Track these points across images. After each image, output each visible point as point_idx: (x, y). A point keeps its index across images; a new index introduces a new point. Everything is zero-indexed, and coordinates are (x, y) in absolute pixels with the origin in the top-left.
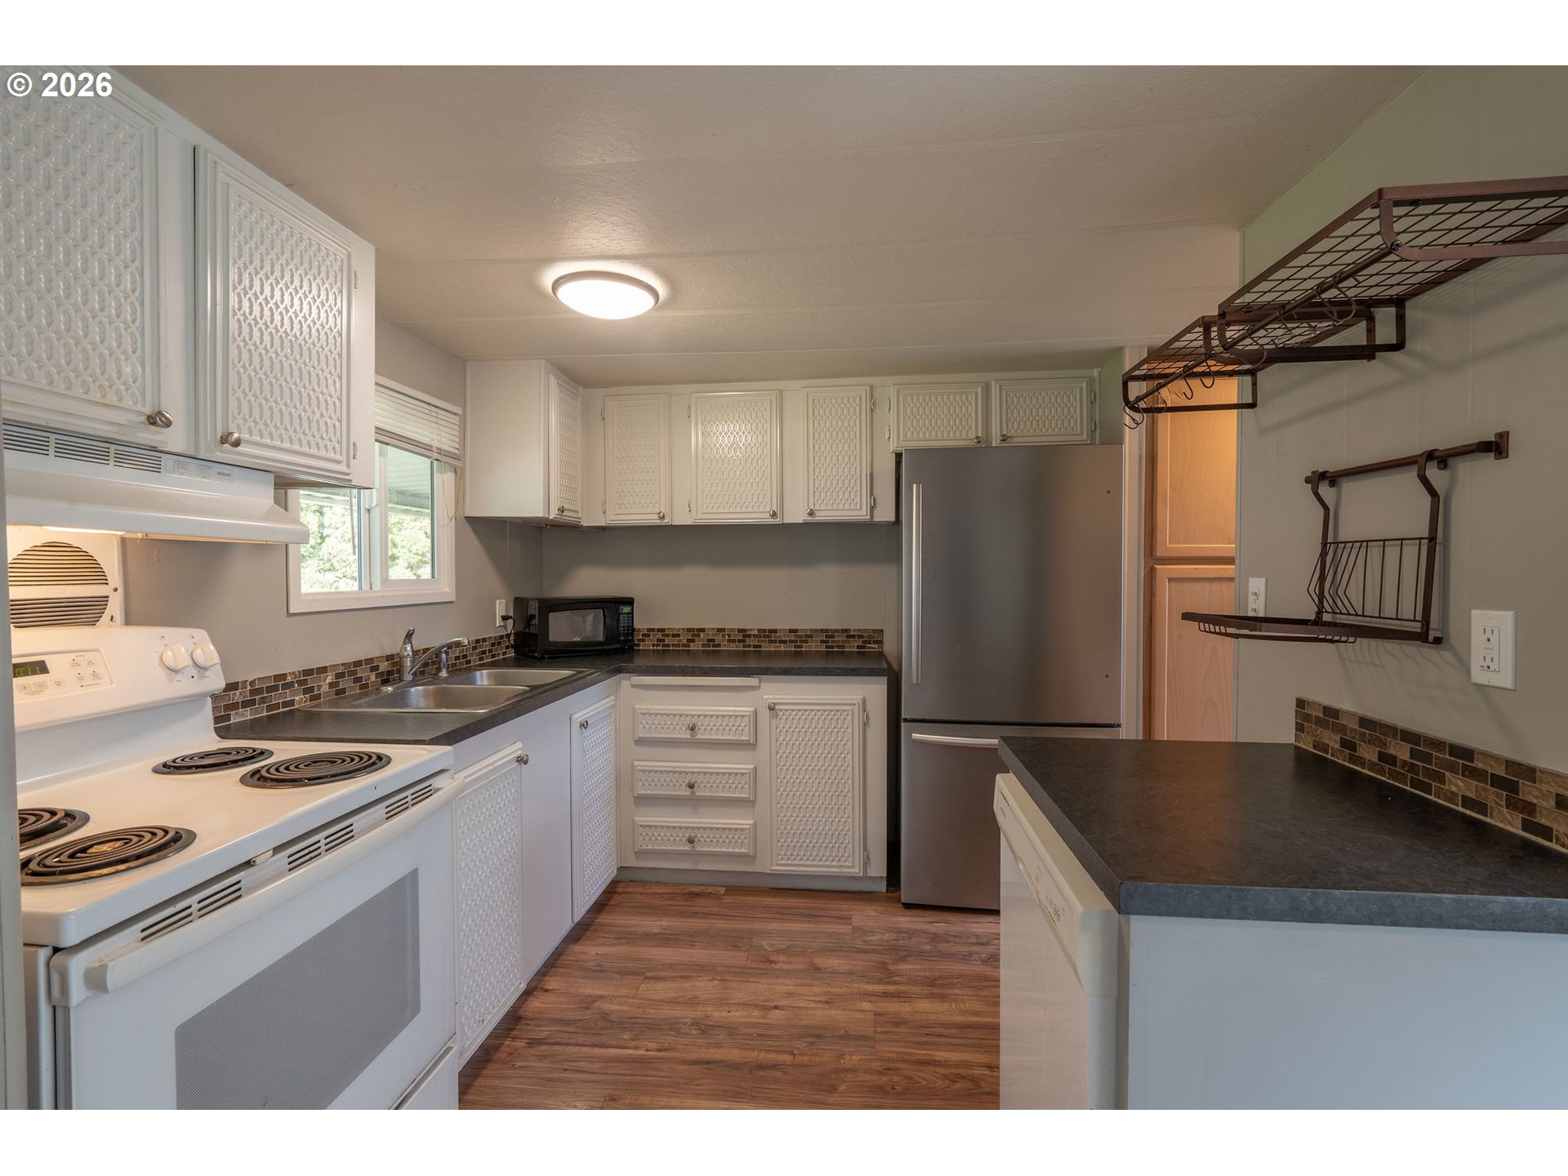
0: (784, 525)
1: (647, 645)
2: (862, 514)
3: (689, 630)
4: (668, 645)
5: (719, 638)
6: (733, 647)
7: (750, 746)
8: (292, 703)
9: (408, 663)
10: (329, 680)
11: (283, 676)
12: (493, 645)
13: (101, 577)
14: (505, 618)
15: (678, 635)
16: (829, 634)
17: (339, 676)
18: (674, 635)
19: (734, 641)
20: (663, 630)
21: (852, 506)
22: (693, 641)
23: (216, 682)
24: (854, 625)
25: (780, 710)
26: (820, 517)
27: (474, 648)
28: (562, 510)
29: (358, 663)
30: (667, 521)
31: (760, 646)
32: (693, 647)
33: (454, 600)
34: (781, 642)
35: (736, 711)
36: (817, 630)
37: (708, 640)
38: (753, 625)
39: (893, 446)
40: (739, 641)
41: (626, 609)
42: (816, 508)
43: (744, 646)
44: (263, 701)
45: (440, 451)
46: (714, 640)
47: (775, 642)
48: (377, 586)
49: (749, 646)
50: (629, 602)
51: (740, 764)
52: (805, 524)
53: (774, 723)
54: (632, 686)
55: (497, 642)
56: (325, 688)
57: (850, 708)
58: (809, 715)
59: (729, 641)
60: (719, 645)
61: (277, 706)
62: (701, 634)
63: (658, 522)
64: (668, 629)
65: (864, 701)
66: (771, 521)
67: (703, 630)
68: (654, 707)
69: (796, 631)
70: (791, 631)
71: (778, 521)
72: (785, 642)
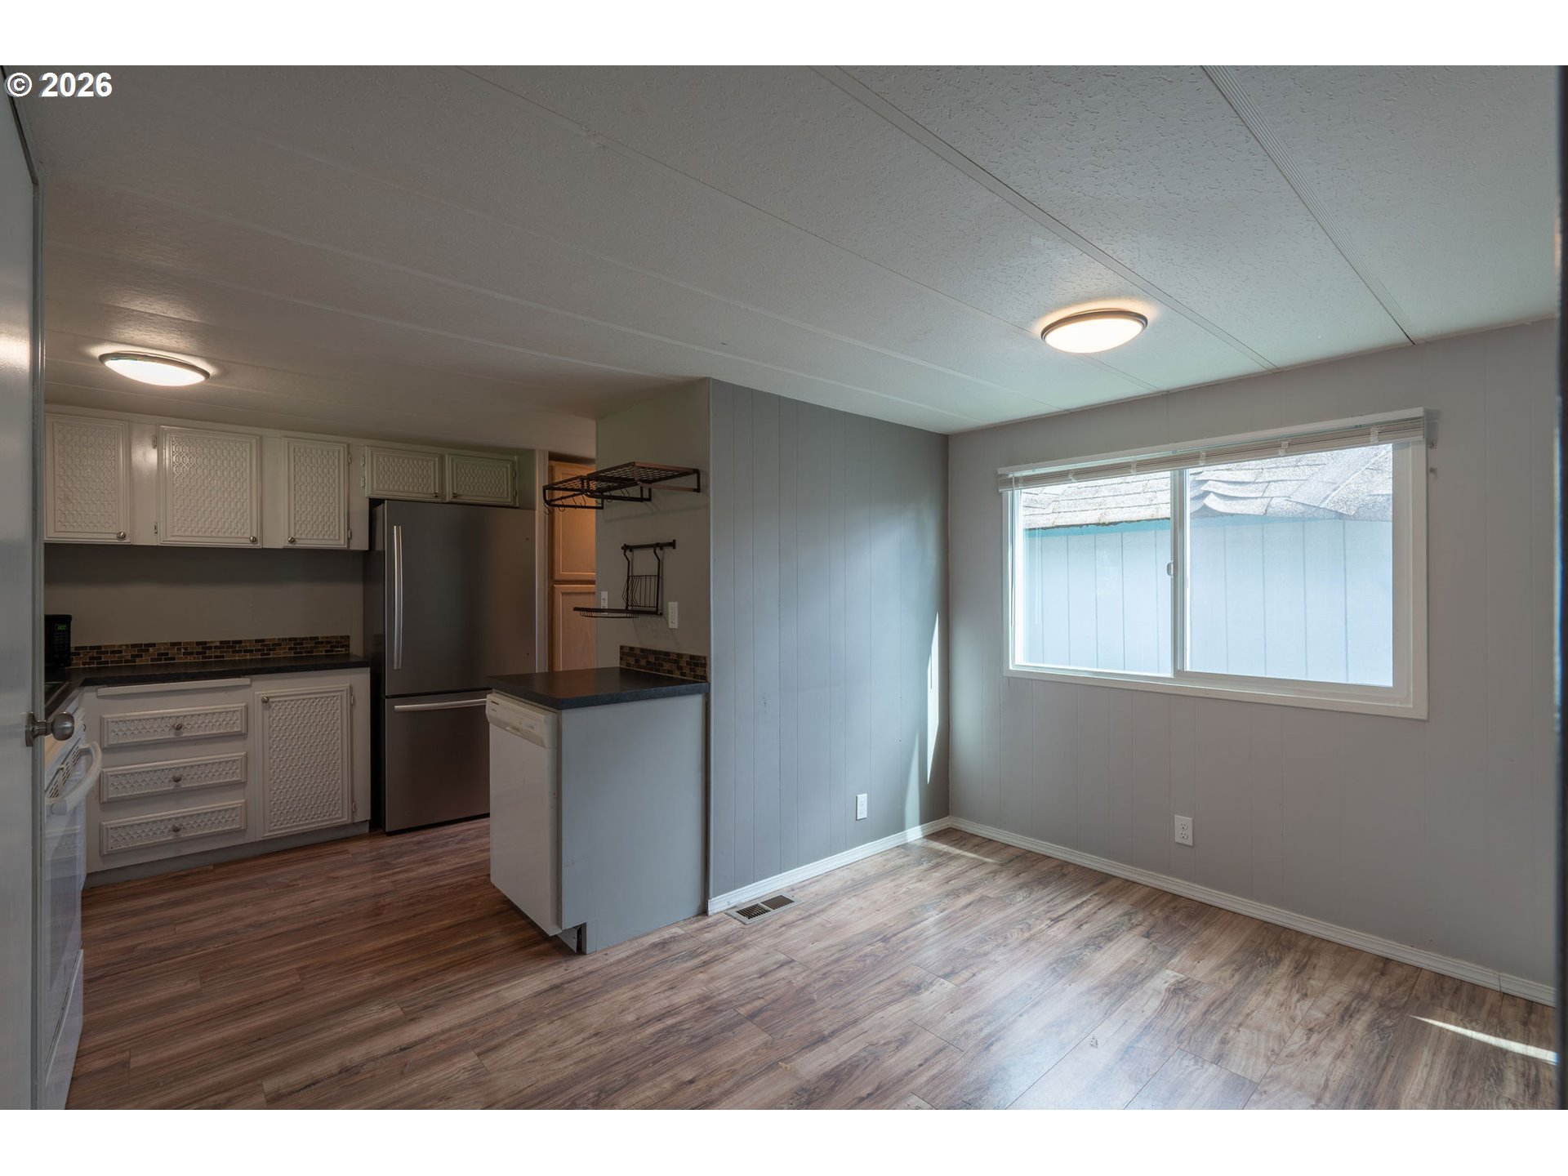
0: (263, 549)
2: (340, 543)
3: (133, 646)
5: (172, 652)
6: (190, 659)
7: (241, 736)
15: (120, 652)
16: (297, 642)
18: (112, 652)
19: (192, 653)
21: (331, 537)
22: (140, 656)
24: (322, 632)
25: (273, 702)
26: (299, 545)
30: (127, 541)
31: (223, 657)
32: (138, 662)
34: (246, 651)
35: (226, 708)
36: (286, 639)
37: (159, 654)
38: (214, 636)
39: (368, 492)
40: (198, 653)
41: (62, 628)
42: (297, 536)
43: (204, 658)
46: (167, 654)
47: (240, 651)
49: (211, 657)
50: (65, 619)
51: (232, 752)
52: (285, 550)
53: (267, 713)
54: (98, 697)
57: (339, 693)
58: (301, 703)
59: (184, 654)
60: (174, 659)
62: (151, 649)
63: (116, 541)
64: (105, 646)
65: (351, 688)
66: (252, 546)
67: (153, 645)
68: (128, 714)
69: (263, 641)
70: (258, 641)
71: (258, 546)
72: (251, 651)
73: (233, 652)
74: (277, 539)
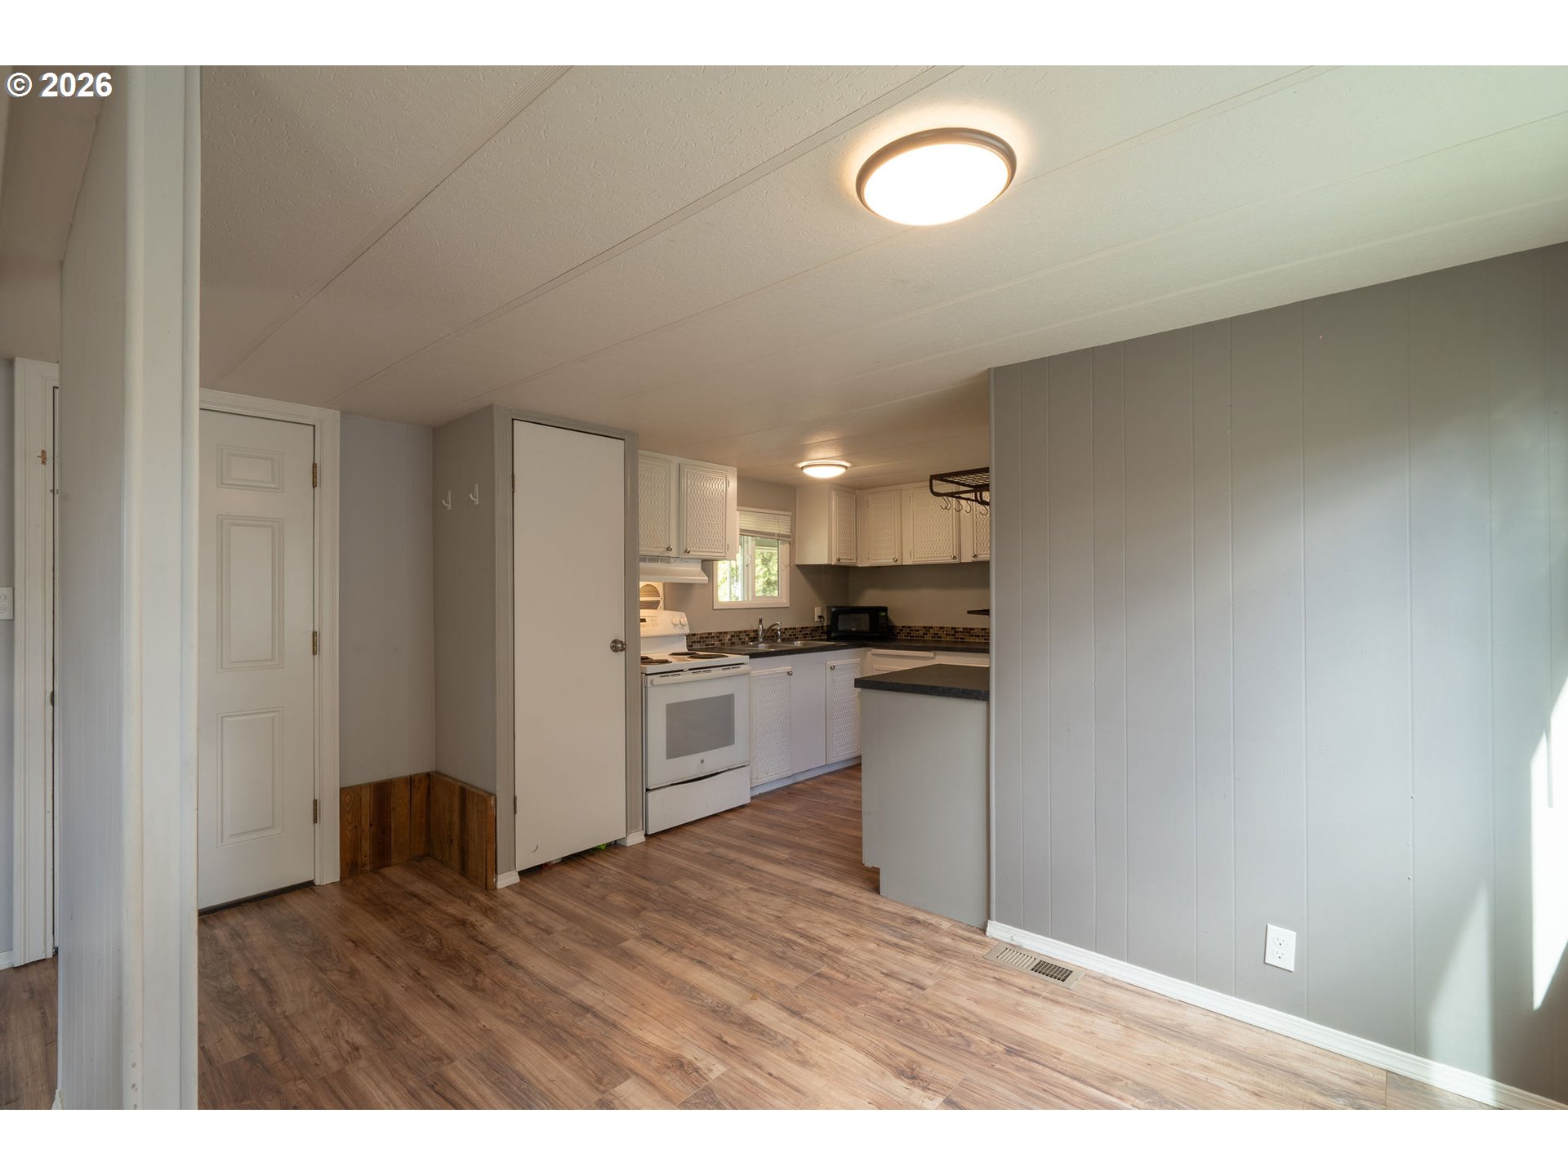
0: (961, 563)
1: (902, 636)
3: (925, 627)
4: (913, 637)
5: (940, 633)
6: (948, 639)
8: (714, 644)
9: (760, 633)
10: (728, 637)
11: (711, 633)
12: (812, 631)
13: (658, 595)
14: (820, 617)
15: (918, 631)
17: (732, 636)
18: (916, 630)
19: (949, 635)
20: (910, 627)
22: (926, 634)
23: (687, 631)
26: (982, 558)
27: (801, 631)
28: (839, 560)
29: (740, 632)
30: (899, 563)
31: (964, 639)
32: (926, 638)
33: (788, 606)
34: (976, 636)
40: (952, 635)
41: (883, 614)
42: (978, 553)
43: (955, 638)
44: (704, 642)
45: (779, 535)
46: (937, 634)
47: (973, 636)
48: (750, 599)
49: (958, 638)
50: (885, 609)
52: (973, 563)
54: (872, 655)
55: (816, 629)
56: (727, 641)
59: (947, 635)
60: (941, 637)
61: (708, 645)
63: (894, 564)
66: (952, 561)
67: (931, 628)
70: (982, 629)
71: (957, 561)
72: (979, 636)
73: (970, 636)
74: (967, 558)
